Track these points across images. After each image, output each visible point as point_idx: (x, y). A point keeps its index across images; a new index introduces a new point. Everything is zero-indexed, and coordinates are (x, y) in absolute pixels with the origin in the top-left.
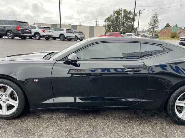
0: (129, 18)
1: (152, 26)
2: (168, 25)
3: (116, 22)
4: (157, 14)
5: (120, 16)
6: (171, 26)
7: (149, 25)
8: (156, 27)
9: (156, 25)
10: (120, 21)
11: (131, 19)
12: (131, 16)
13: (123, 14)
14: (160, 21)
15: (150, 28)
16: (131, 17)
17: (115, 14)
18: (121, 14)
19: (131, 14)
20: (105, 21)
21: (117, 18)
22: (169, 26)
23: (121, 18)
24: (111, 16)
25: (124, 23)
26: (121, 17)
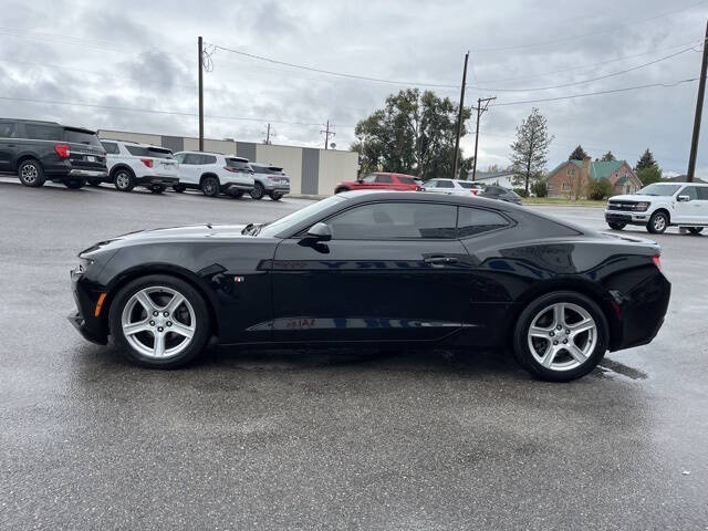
0: (445, 124)
1: (522, 156)
2: (579, 155)
3: (399, 135)
4: (540, 113)
5: (411, 115)
6: (590, 158)
7: (514, 152)
8: (538, 158)
9: (537, 153)
10: (410, 133)
11: (452, 127)
12: (452, 118)
13: (421, 110)
14: (549, 137)
15: (517, 163)
16: (452, 122)
17: (395, 109)
18: (416, 107)
19: (451, 110)
20: (359, 131)
21: (402, 121)
22: (584, 155)
23: (414, 122)
24: (379, 116)
25: (424, 142)
26: (416, 118)
